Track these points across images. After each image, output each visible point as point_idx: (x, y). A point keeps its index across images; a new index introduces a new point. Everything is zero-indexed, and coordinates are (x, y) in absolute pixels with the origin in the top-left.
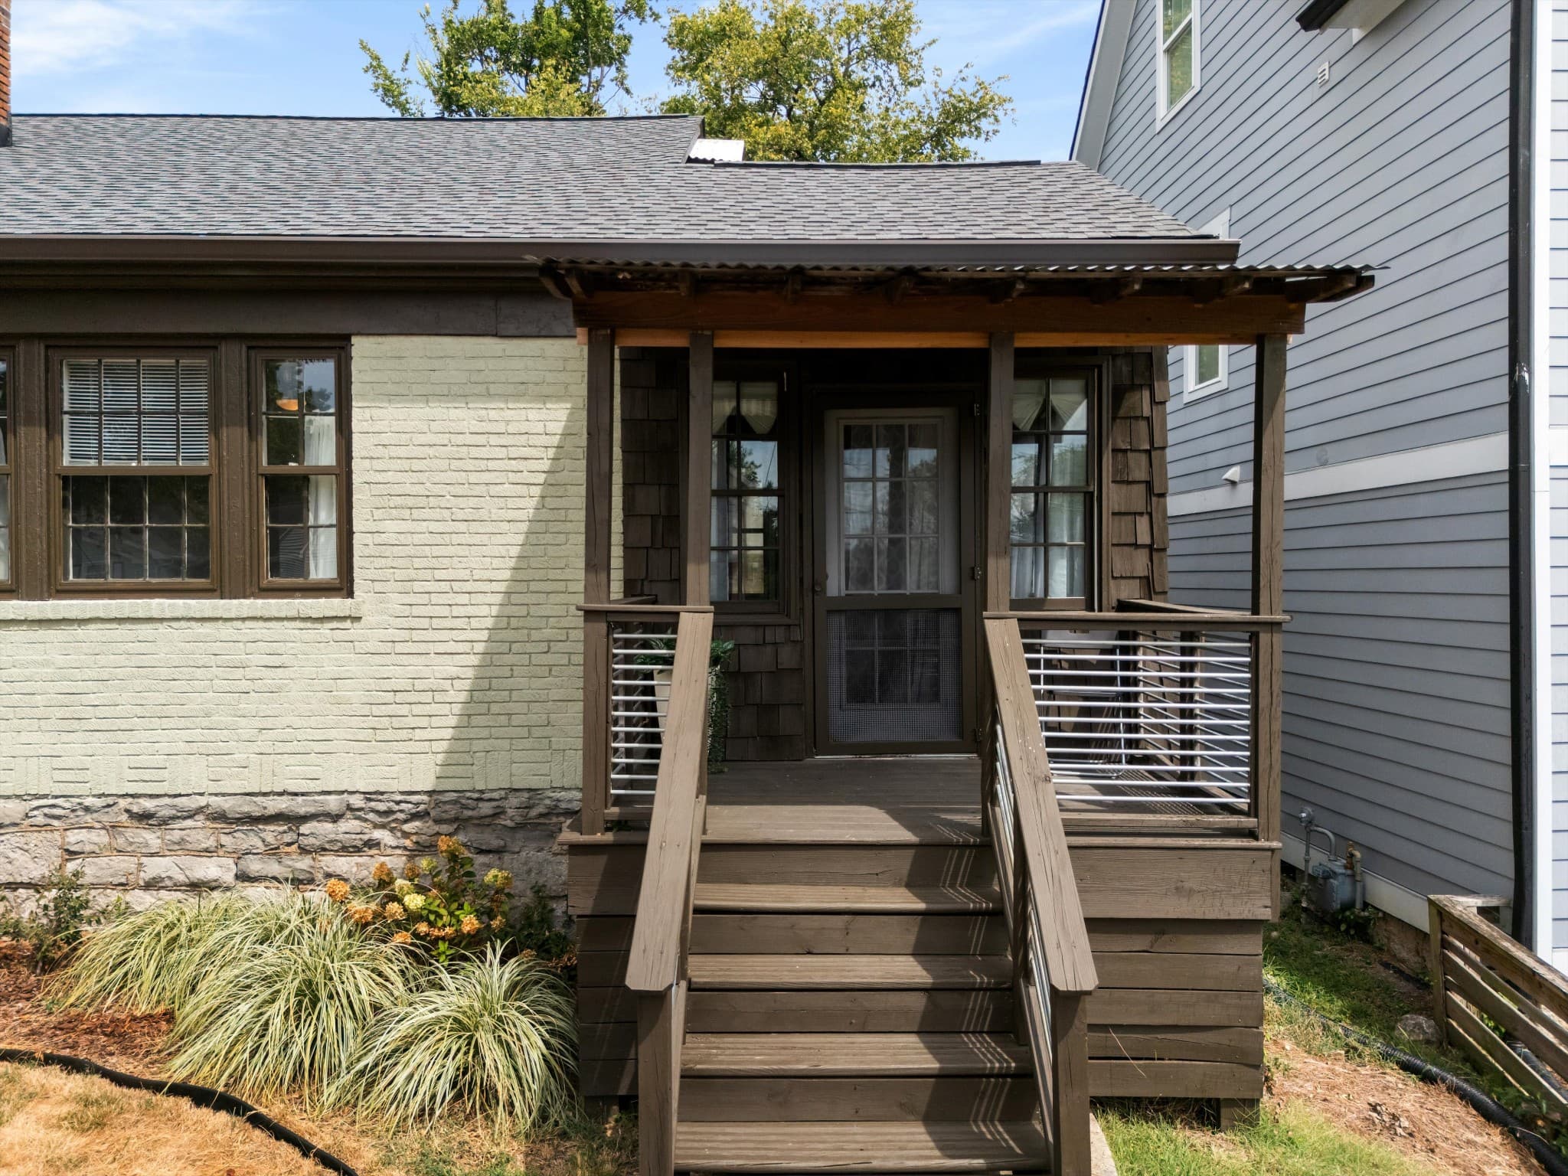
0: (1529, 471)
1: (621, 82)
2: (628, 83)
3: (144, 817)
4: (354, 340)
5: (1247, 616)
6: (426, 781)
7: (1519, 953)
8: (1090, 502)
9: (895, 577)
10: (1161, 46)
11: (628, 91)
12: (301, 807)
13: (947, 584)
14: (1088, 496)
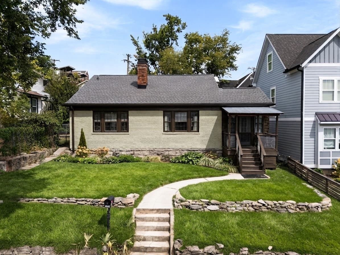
0: (303, 122)
1: (177, 44)
2: (178, 45)
3: (182, 150)
4: (200, 111)
5: (275, 135)
6: (205, 148)
7: (302, 164)
8: (262, 125)
9: (245, 131)
10: (268, 63)
11: (178, 46)
12: (195, 149)
13: (250, 131)
14: (262, 124)
